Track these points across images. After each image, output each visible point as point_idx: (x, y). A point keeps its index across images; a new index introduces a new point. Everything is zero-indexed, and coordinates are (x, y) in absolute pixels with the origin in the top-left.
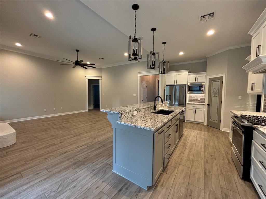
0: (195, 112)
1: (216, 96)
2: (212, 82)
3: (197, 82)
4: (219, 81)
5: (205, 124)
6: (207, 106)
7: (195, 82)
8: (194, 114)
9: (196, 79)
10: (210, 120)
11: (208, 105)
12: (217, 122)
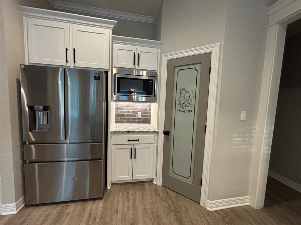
0: (133, 154)
1: (189, 111)
2: (177, 69)
3: (137, 67)
4: (198, 67)
5: (158, 181)
6: (162, 136)
7: (133, 67)
8: (131, 161)
9: (136, 59)
10: (171, 174)
11: (166, 133)
12: (190, 181)
